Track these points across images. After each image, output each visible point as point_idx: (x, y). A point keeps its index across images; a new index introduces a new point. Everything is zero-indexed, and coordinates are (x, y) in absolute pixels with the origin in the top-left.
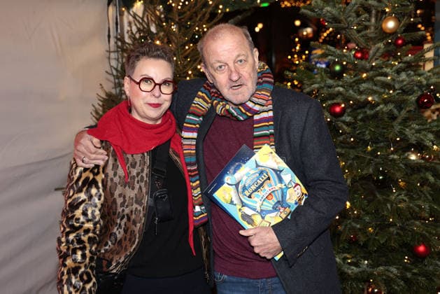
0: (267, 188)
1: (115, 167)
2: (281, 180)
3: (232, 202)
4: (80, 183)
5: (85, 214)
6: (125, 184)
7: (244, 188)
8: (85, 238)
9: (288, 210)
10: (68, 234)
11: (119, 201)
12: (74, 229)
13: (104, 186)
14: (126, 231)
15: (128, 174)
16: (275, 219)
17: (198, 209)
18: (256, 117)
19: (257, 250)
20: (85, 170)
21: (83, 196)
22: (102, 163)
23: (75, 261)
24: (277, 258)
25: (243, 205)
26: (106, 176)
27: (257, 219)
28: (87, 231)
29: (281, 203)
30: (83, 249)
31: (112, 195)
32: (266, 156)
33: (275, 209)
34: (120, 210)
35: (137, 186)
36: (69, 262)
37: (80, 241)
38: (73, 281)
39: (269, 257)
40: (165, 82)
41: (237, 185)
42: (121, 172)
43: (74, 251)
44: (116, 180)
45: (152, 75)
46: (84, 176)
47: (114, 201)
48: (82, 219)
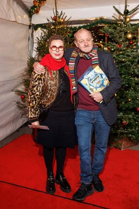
0: (98, 80)
1: (48, 74)
2: (102, 77)
3: (86, 84)
4: (36, 79)
5: (37, 89)
6: (51, 80)
7: (91, 80)
8: (36, 97)
9: (104, 87)
10: (31, 95)
11: (49, 85)
12: (33, 94)
13: (44, 81)
14: (51, 95)
15: (52, 77)
16: (100, 89)
17: (74, 88)
18: (93, 58)
19: (95, 99)
20: (38, 75)
21: (37, 83)
22: (43, 73)
23: (33, 104)
24: (101, 103)
25: (90, 85)
26: (45, 77)
27: (95, 90)
28: (37, 95)
29: (102, 85)
30: (36, 100)
31: (47, 83)
32: (98, 70)
33: (100, 87)
34: (49, 88)
35: (55, 80)
36: (31, 104)
37: (35, 98)
38: (32, 110)
39: (98, 102)
40: (60, 47)
41: (88, 79)
42: (50, 76)
43: (33, 101)
44: (48, 78)
45: (55, 45)
46: (38, 77)
47: (48, 85)
48: (36, 91)
